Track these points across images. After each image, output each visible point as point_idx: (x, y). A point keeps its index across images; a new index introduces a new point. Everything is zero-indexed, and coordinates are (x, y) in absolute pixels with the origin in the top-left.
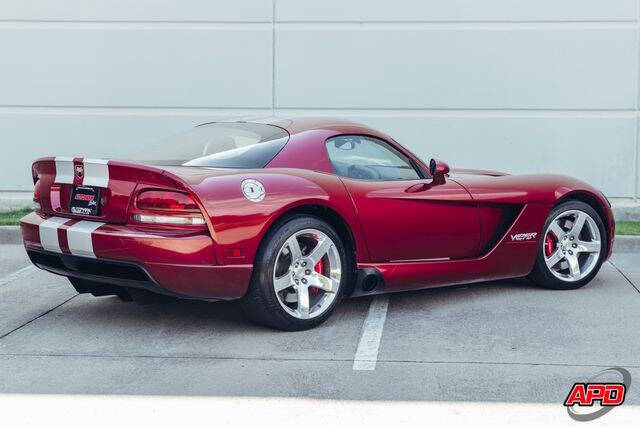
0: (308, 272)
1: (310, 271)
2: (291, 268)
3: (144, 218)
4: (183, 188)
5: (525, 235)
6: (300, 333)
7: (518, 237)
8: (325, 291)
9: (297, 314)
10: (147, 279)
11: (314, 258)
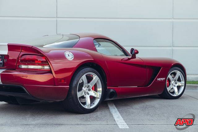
0: (89, 90)
1: (90, 90)
2: (83, 88)
3: (23, 67)
4: (41, 53)
5: (161, 79)
6: (87, 115)
7: (159, 79)
8: (96, 98)
9: (86, 107)
10: (25, 92)
11: (91, 85)
